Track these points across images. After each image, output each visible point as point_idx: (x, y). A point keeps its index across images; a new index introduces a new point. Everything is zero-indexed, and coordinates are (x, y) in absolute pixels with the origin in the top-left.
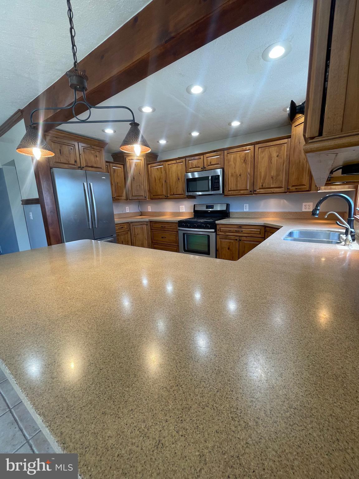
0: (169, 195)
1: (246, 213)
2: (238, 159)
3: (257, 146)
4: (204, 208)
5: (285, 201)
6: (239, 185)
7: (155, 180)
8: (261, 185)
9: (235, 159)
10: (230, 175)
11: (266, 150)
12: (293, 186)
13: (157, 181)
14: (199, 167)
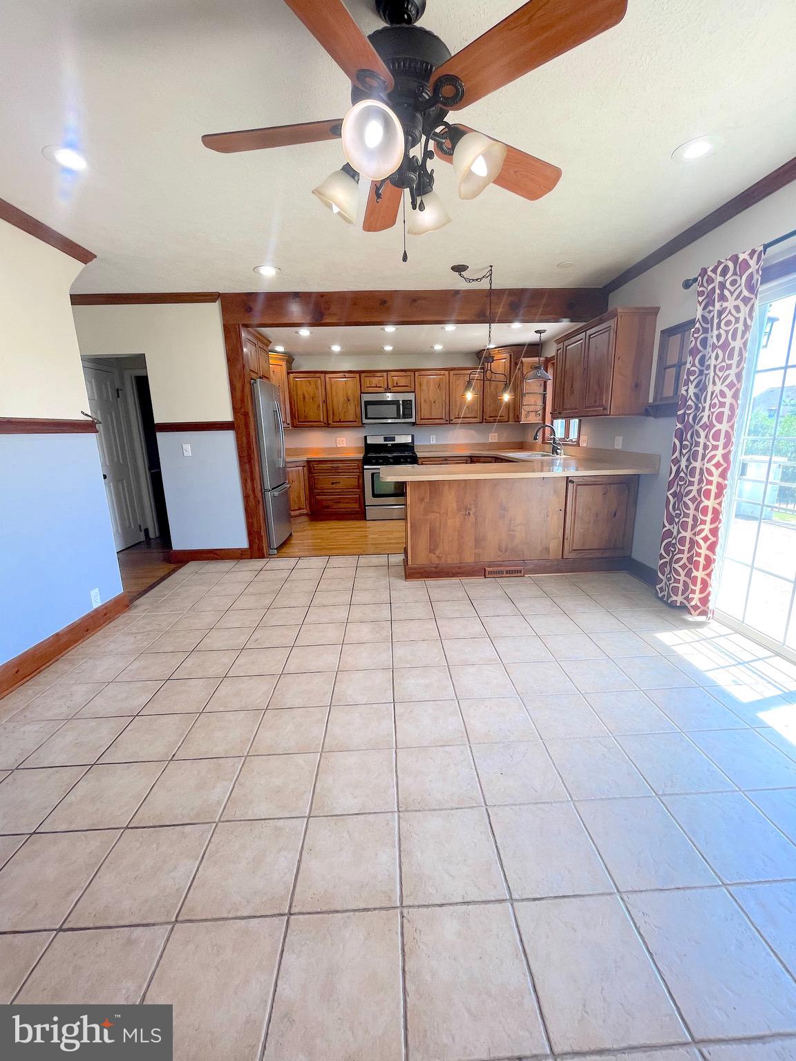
0: (330, 422)
1: (433, 445)
2: (432, 384)
3: (452, 372)
4: (380, 441)
5: (473, 432)
6: (433, 413)
7: (304, 398)
8: (457, 414)
9: (428, 382)
10: (423, 400)
11: (461, 378)
12: (490, 417)
13: (307, 400)
14: (381, 387)
